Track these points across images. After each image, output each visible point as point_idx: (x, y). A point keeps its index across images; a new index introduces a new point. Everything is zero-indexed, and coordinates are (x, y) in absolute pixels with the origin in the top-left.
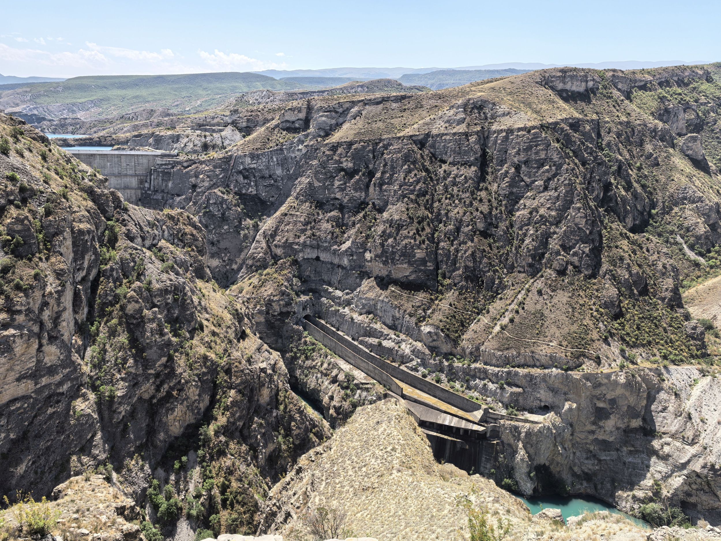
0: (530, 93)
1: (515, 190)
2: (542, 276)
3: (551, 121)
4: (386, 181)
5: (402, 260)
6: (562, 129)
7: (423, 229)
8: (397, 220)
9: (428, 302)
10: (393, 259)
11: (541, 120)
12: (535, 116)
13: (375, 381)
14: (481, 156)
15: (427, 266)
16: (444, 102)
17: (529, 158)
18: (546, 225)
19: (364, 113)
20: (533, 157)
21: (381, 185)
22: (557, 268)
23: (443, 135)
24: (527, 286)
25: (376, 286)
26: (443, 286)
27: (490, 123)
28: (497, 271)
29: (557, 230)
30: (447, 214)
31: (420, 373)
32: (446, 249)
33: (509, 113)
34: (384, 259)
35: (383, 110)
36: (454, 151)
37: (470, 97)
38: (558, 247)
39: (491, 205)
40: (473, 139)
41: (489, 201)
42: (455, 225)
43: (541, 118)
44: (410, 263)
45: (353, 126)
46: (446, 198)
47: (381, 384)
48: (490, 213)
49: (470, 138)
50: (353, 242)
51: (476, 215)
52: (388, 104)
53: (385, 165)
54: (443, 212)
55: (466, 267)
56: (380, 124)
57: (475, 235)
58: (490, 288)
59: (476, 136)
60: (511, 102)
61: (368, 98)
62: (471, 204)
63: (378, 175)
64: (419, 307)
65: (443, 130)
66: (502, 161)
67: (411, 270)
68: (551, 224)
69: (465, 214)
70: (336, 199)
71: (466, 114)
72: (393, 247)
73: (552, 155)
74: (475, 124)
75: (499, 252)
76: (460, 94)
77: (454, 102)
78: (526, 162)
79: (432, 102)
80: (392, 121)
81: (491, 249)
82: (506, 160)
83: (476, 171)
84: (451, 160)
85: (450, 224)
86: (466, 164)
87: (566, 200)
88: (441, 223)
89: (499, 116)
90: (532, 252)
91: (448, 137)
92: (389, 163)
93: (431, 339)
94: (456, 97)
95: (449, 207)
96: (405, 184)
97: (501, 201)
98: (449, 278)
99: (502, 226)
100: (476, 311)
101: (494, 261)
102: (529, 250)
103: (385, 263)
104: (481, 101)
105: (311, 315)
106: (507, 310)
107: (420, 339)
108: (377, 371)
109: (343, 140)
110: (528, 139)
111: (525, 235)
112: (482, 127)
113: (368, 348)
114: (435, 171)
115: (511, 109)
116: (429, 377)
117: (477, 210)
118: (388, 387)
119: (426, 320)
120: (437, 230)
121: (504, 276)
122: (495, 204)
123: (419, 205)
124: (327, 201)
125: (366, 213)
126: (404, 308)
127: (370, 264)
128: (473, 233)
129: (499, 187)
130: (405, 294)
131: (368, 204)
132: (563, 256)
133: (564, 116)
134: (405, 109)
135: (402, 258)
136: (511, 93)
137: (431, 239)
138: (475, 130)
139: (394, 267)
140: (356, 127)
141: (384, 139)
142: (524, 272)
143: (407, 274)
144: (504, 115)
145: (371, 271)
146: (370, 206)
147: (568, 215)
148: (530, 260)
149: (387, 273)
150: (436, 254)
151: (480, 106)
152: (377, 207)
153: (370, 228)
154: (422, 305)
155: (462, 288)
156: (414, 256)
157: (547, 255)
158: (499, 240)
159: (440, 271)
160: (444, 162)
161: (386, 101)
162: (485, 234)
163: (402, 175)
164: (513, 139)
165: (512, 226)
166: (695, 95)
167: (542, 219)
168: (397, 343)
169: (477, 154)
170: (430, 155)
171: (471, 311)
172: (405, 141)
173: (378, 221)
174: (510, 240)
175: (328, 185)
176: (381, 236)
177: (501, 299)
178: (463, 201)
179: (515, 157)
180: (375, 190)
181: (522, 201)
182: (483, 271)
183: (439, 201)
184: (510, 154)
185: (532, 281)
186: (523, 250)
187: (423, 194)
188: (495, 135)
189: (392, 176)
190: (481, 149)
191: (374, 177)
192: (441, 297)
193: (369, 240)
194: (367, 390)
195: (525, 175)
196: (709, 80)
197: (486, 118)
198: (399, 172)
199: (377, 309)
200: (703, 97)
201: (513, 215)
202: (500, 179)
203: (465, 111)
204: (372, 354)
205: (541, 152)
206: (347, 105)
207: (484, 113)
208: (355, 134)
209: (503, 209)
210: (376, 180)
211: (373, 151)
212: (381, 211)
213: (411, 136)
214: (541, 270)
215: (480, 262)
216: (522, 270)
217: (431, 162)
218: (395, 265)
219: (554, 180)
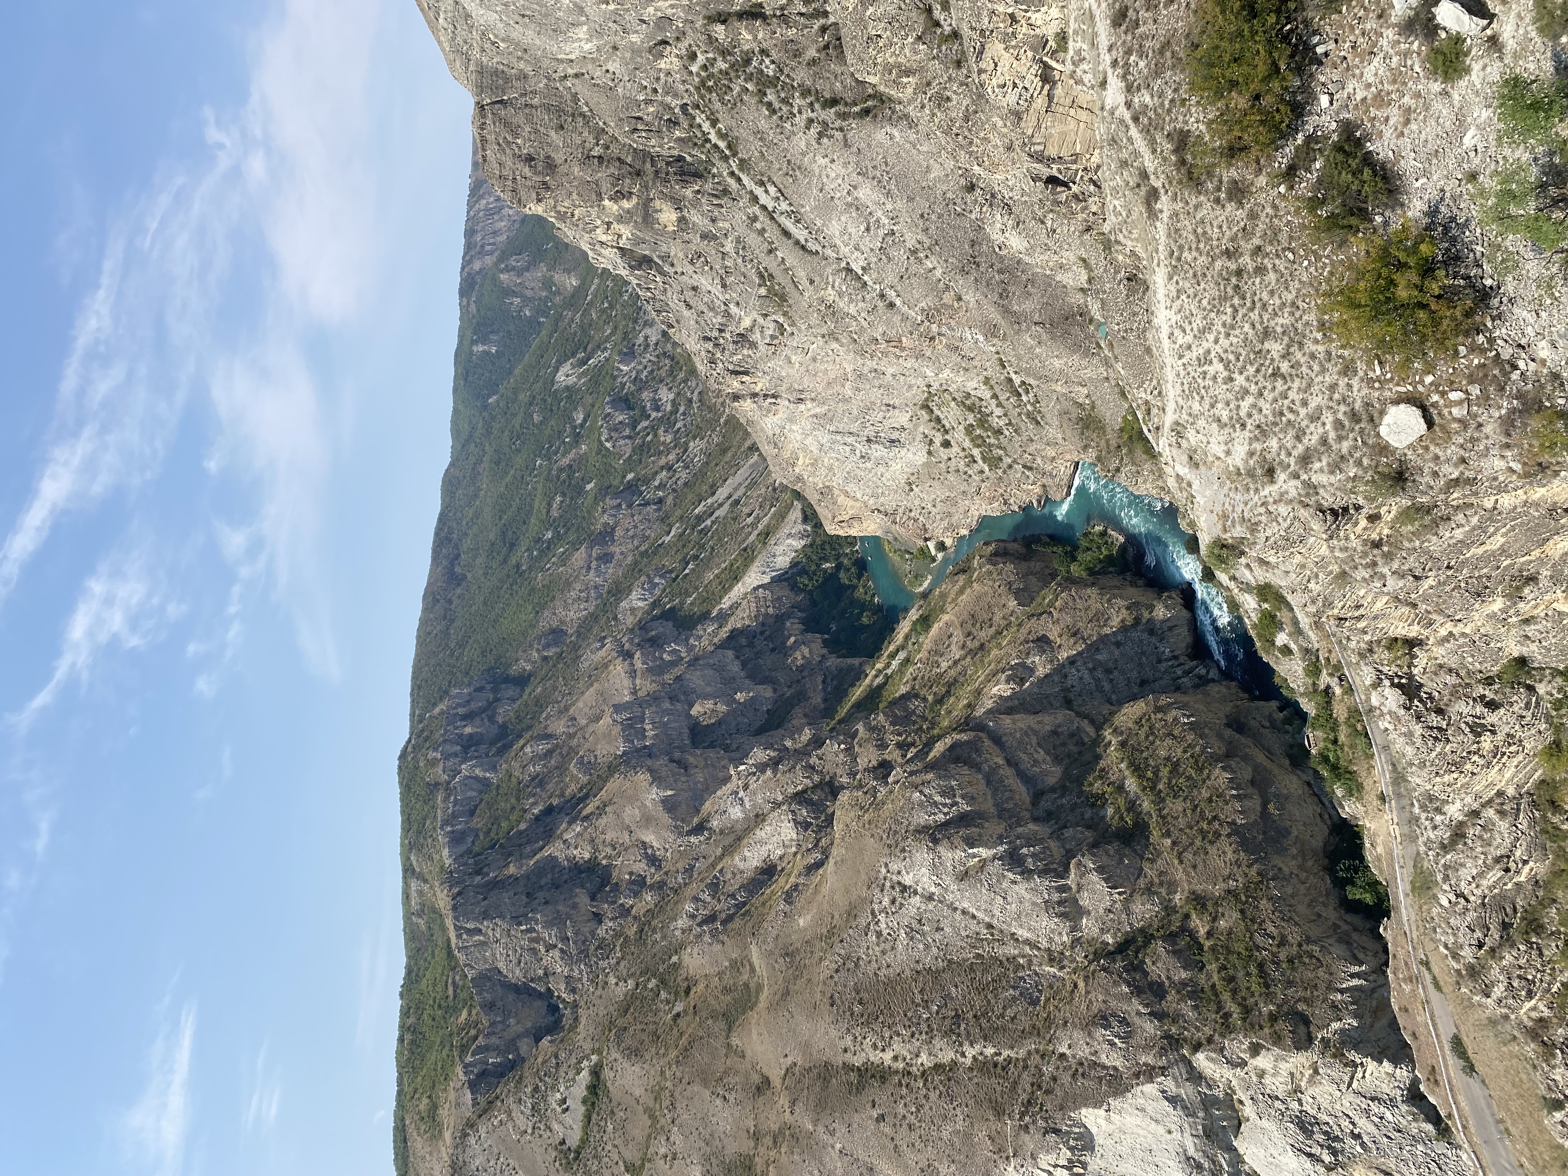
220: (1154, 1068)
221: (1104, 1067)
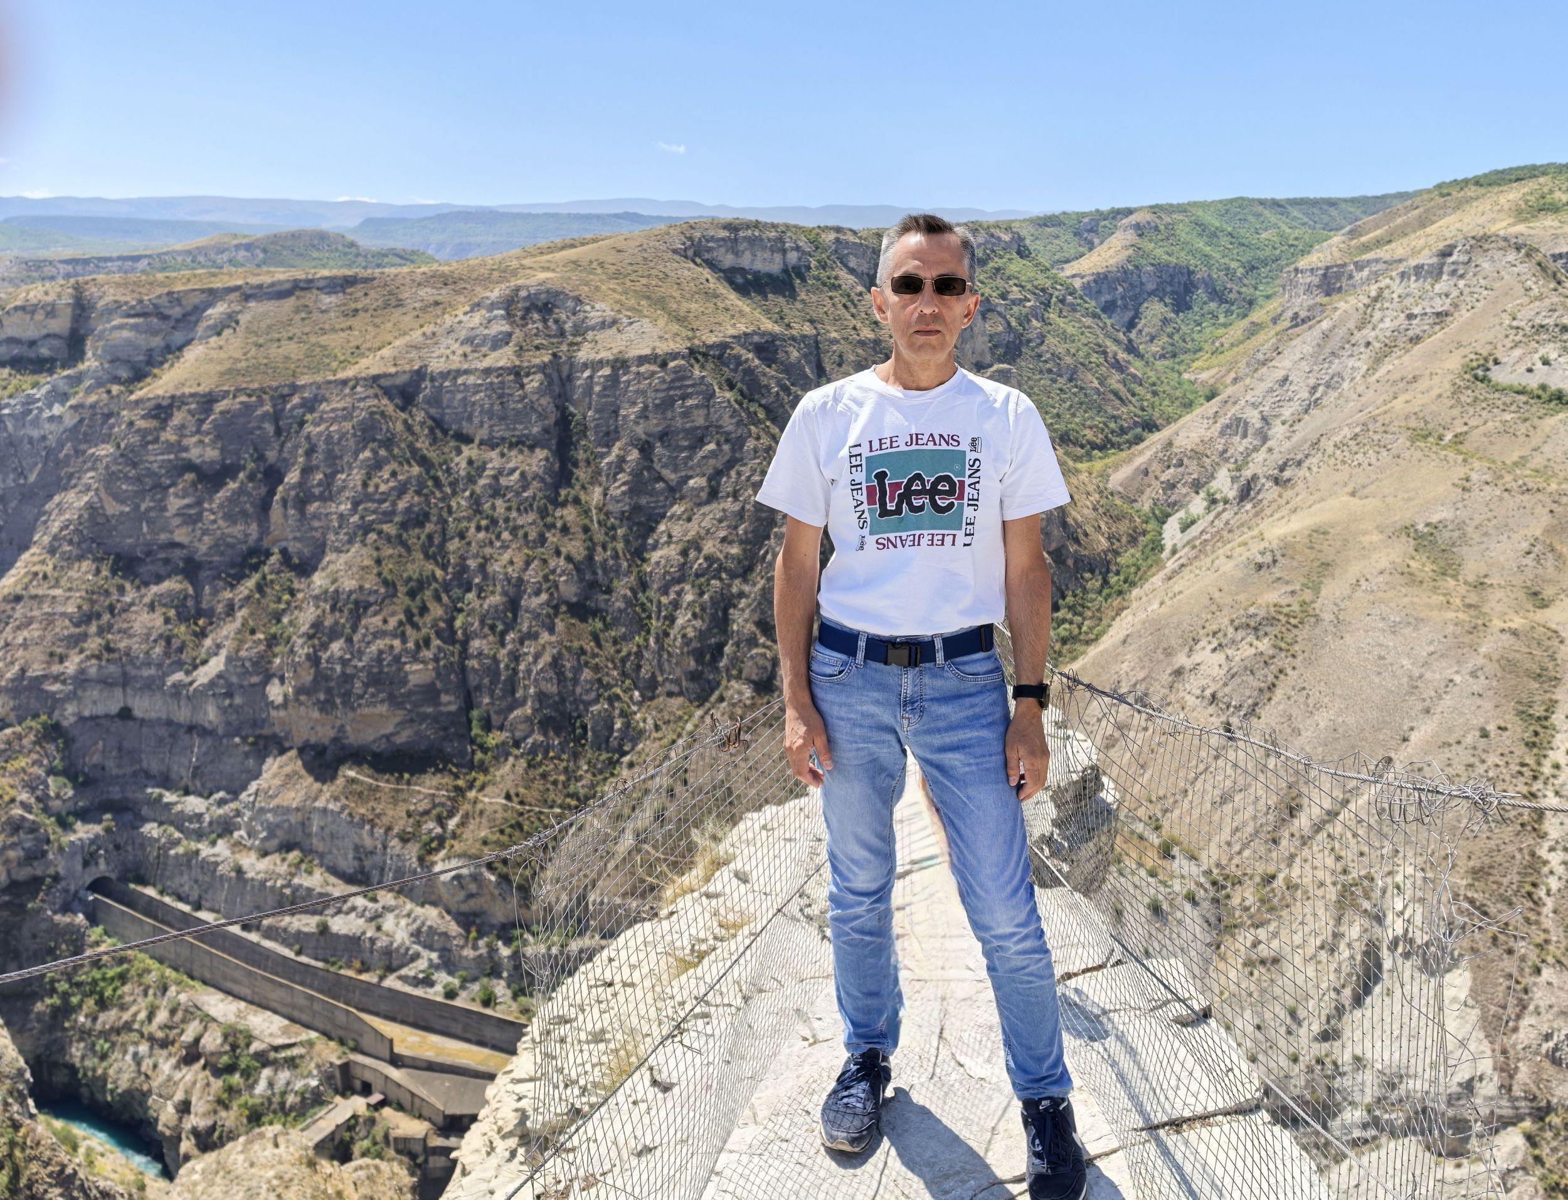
0: (661, 275)
1: (643, 501)
2: (721, 699)
3: (712, 339)
4: (316, 491)
5: (373, 695)
6: (737, 358)
7: (424, 610)
8: (351, 592)
9: (449, 798)
10: (347, 695)
11: (689, 339)
12: (675, 327)
13: (313, 1035)
14: (556, 423)
15: (439, 704)
16: (458, 292)
17: (669, 426)
18: (721, 579)
19: (244, 319)
20: (679, 423)
21: (302, 503)
22: (754, 677)
23: (459, 373)
24: (689, 727)
25: (303, 772)
26: (484, 749)
27: (571, 344)
28: (618, 697)
29: (746, 588)
30: (482, 568)
31: (439, 988)
32: (487, 657)
33: (614, 322)
34: (322, 697)
35: (297, 311)
36: (490, 414)
37: (520, 282)
38: (751, 627)
39: (591, 539)
40: (533, 383)
41: (586, 529)
42: (505, 593)
43: (690, 334)
44: (394, 701)
45: (214, 354)
46: (479, 528)
47: (330, 1038)
48: (590, 558)
49: (525, 380)
50: (229, 659)
51: (557, 566)
52: (309, 298)
53: (310, 453)
54: (472, 564)
55: (541, 696)
56: (291, 349)
57: (556, 615)
58: (602, 742)
59: (539, 377)
60: (617, 297)
61: (254, 281)
62: (542, 540)
63: (292, 477)
64: (426, 813)
65: (456, 363)
66: (607, 434)
67: (397, 719)
68: (733, 576)
69: (528, 564)
70: (174, 545)
71: (512, 323)
72: (344, 662)
73: (721, 417)
74: (537, 348)
75: (618, 651)
76: (496, 274)
77: (481, 293)
78: (663, 436)
79: (427, 293)
80: (324, 340)
81: (599, 645)
82: (616, 431)
83: (547, 459)
84: (483, 433)
85: (493, 593)
86: (523, 443)
87: (758, 519)
88: (469, 590)
89: (593, 328)
90: (695, 644)
91: (471, 380)
92: (322, 446)
93: (462, 895)
94: (485, 281)
95: (488, 551)
96: (368, 497)
97: (613, 528)
98: (501, 728)
99: (623, 587)
100: (574, 803)
101: (607, 674)
102: (687, 641)
103: (326, 706)
104: (548, 292)
105: (113, 876)
106: (647, 792)
107: (433, 898)
108: (317, 1007)
109: (187, 390)
110: (664, 381)
111: (676, 605)
112: (554, 355)
113: (290, 946)
114: (445, 462)
115: (619, 311)
116: (463, 994)
117: (558, 553)
118: (351, 1044)
119: (447, 845)
120: (461, 610)
121: (635, 708)
122: (599, 536)
123: (409, 549)
124: (149, 553)
125: (264, 577)
126: (385, 820)
127: (282, 713)
128: (551, 611)
129: (605, 495)
130: (386, 785)
131: (268, 554)
132: (764, 646)
133: (742, 328)
134: (356, 310)
135: (371, 690)
136: (617, 275)
137: (448, 635)
138: (537, 361)
139: (351, 715)
140: (223, 355)
141: (304, 387)
142: (681, 694)
143: (389, 729)
144: (603, 325)
145: (288, 734)
146: (273, 559)
147: (767, 552)
148: (693, 663)
149: (332, 733)
150: (463, 669)
151: (546, 304)
152: (296, 560)
153: (277, 617)
154: (435, 806)
155: (533, 751)
156: (404, 681)
157: (728, 649)
158: (616, 622)
159: (475, 713)
160: (467, 440)
161: (303, 289)
162: (580, 610)
163: (357, 476)
164: (629, 382)
165: (644, 585)
166: (999, 282)
167: (710, 566)
168: (372, 919)
169: (546, 418)
170: (430, 423)
171: (561, 806)
172: (359, 389)
173: (300, 596)
174: (641, 620)
175: (149, 509)
176: (310, 637)
177: (631, 765)
178: (521, 533)
179: (637, 423)
180: (286, 516)
181: (662, 527)
182: (583, 702)
183: (462, 535)
184: (625, 417)
185: (699, 713)
186: (675, 641)
187: (415, 519)
188: (587, 374)
189: (330, 478)
190: (557, 407)
191: (281, 481)
192: (481, 778)
193: (277, 650)
194: (292, 1063)
195: (665, 466)
196: (1023, 253)
197: (562, 333)
198: (351, 468)
199: (309, 835)
200: (1015, 289)
201: (644, 560)
202: (608, 476)
203: (509, 316)
204: (303, 959)
205: (695, 412)
206: (196, 299)
207: (556, 321)
208: (222, 374)
209: (620, 546)
210: (287, 491)
211: (276, 417)
212: (305, 569)
213: (376, 378)
214: (719, 684)
215: (575, 681)
216: (676, 689)
217: (434, 441)
218: (353, 709)
219: (729, 477)
220: (1511, 1077)
221: (1519, 1017)
